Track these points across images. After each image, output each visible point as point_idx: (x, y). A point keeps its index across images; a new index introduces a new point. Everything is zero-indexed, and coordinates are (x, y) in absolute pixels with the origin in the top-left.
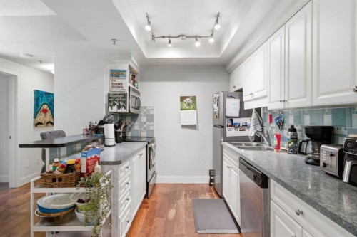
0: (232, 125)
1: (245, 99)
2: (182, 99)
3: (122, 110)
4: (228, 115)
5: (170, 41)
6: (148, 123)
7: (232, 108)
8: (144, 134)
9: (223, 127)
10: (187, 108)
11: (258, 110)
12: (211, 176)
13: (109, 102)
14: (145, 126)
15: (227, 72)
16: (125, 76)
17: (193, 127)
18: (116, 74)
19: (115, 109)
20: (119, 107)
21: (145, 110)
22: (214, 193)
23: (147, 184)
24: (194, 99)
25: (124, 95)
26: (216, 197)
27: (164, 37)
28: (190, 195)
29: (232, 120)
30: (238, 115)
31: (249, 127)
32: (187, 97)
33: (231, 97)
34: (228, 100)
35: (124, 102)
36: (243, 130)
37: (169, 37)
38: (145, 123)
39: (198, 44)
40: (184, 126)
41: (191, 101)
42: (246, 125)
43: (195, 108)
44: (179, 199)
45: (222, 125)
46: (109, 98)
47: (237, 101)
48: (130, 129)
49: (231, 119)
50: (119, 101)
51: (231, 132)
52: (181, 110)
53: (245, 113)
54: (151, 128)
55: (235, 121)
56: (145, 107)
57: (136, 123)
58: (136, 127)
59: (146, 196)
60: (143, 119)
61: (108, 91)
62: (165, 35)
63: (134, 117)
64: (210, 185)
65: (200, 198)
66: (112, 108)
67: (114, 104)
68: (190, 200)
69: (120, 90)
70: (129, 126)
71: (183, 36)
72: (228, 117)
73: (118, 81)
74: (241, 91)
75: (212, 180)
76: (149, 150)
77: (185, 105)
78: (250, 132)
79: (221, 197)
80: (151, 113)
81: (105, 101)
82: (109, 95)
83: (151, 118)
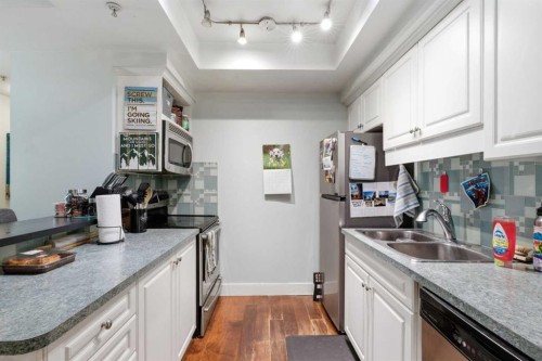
0: (361, 196)
1: (386, 145)
2: (267, 149)
3: (149, 167)
4: (353, 176)
5: (242, 32)
6: (207, 192)
7: (362, 162)
8: (199, 211)
9: (343, 199)
10: (275, 165)
11: (409, 167)
12: (316, 284)
13: (123, 150)
14: (202, 196)
15: (343, 104)
16: (155, 99)
17: (285, 198)
18: (136, 95)
19: (134, 164)
20: (143, 161)
21: (202, 169)
22: (324, 320)
23: (199, 309)
24: (286, 149)
25: (153, 138)
26: (330, 332)
27: (230, 23)
28: (282, 324)
29: (360, 187)
30: (372, 177)
31: (392, 200)
32: (274, 146)
33: (360, 142)
34: (354, 148)
35: (153, 151)
36: (381, 205)
37: (241, 23)
38: (202, 191)
39: (297, 37)
40: (269, 197)
41: (281, 154)
42: (386, 196)
43: (288, 166)
44: (260, 338)
45: (343, 195)
46: (123, 142)
47: (371, 150)
48: (175, 201)
49: (360, 183)
50: (142, 149)
51: (359, 210)
52: (265, 168)
53: (385, 173)
54: (213, 199)
55: (366, 188)
56: (202, 164)
57: (187, 191)
58: (186, 199)
59: (197, 334)
60: (198, 183)
61: (121, 130)
62: (232, 19)
63: (183, 180)
64: (315, 299)
65: (301, 334)
66: (127, 164)
67: (133, 155)
68: (281, 340)
69: (145, 127)
70: (174, 196)
71: (268, 18)
72: (353, 181)
73: (141, 109)
74: (379, 130)
75: (317, 292)
76: (202, 245)
77: (272, 160)
78: (396, 209)
79: (341, 332)
80: (213, 173)
81: (113, 148)
82: (122, 136)
83: (212, 183)
